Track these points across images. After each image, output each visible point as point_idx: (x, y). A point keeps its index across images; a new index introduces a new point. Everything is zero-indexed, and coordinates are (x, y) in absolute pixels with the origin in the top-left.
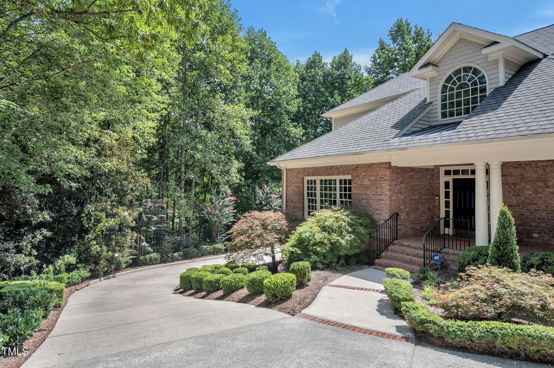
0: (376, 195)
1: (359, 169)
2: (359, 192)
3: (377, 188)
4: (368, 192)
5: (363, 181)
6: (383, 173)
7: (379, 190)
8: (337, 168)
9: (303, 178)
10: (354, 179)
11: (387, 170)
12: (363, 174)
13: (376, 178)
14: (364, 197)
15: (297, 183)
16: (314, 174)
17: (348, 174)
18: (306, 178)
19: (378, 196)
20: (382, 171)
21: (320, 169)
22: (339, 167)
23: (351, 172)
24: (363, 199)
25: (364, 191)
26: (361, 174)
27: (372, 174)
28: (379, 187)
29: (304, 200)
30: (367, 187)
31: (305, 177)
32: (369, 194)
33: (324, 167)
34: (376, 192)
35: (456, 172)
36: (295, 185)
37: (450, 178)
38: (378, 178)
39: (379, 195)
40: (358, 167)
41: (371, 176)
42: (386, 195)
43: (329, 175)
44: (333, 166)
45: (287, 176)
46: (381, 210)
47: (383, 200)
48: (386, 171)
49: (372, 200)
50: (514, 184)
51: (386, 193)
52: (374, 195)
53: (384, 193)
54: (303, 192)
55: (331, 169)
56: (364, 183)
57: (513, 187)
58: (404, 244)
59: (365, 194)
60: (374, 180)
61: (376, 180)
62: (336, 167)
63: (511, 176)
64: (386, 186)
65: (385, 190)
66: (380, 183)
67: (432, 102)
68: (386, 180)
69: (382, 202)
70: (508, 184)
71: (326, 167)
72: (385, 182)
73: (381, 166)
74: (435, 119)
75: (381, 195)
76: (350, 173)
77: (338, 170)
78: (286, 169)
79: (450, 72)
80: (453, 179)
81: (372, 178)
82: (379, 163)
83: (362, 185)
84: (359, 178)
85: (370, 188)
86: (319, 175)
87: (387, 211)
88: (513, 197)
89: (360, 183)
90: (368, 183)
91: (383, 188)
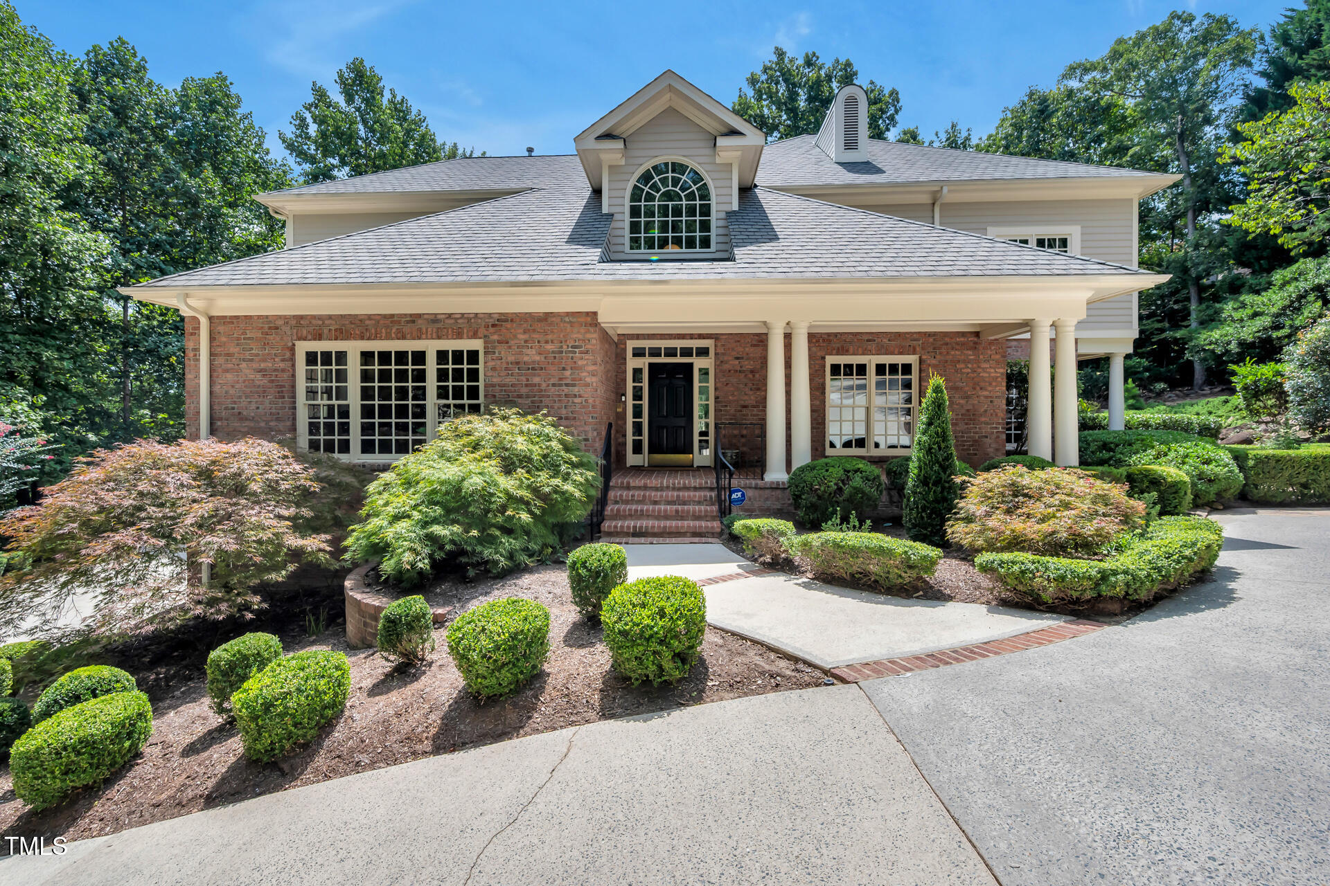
0: (560, 385)
1: (509, 325)
2: (509, 380)
3: (564, 369)
4: (536, 380)
5: (521, 353)
6: (581, 337)
7: (568, 373)
8: (434, 319)
9: (294, 345)
10: (494, 348)
11: (591, 329)
12: (522, 337)
13: (561, 347)
14: (524, 391)
15: (264, 360)
16: (342, 334)
17: (475, 336)
18: (303, 347)
19: (564, 388)
20: (576, 330)
21: (367, 322)
22: (439, 317)
23: (482, 331)
24: (520, 396)
25: (523, 378)
26: (515, 336)
27: (550, 337)
28: (569, 367)
29: (295, 408)
30: (534, 368)
31: (298, 343)
32: (539, 385)
33: (385, 316)
34: (561, 379)
35: (655, 352)
36: (255, 365)
37: (643, 363)
38: (565, 347)
39: (567, 385)
40: (506, 321)
41: (547, 342)
42: (587, 385)
43: (404, 338)
44: (419, 316)
45: (212, 339)
46: (575, 418)
47: (580, 396)
48: (588, 331)
49: (548, 396)
50: (752, 372)
51: (588, 380)
52: (554, 385)
53: (581, 380)
54: (294, 386)
55: (413, 322)
56: (526, 359)
57: (751, 376)
58: (632, 484)
59: (527, 385)
60: (553, 352)
61: (562, 352)
62: (433, 317)
63: (748, 359)
64: (587, 364)
65: (585, 374)
66: (572, 358)
67: (613, 215)
68: (587, 352)
69: (577, 400)
70: (744, 372)
71: (392, 316)
72: (587, 356)
73: (574, 320)
74: (619, 248)
75: (574, 385)
76: (480, 334)
77: (439, 325)
78: (211, 318)
79: (648, 165)
80: (650, 365)
81: (550, 347)
82: (568, 314)
83: (518, 363)
84: (510, 347)
85: (542, 369)
86: (362, 338)
87: (591, 420)
88: (751, 393)
89: (511, 358)
90: (537, 358)
91: (581, 368)
